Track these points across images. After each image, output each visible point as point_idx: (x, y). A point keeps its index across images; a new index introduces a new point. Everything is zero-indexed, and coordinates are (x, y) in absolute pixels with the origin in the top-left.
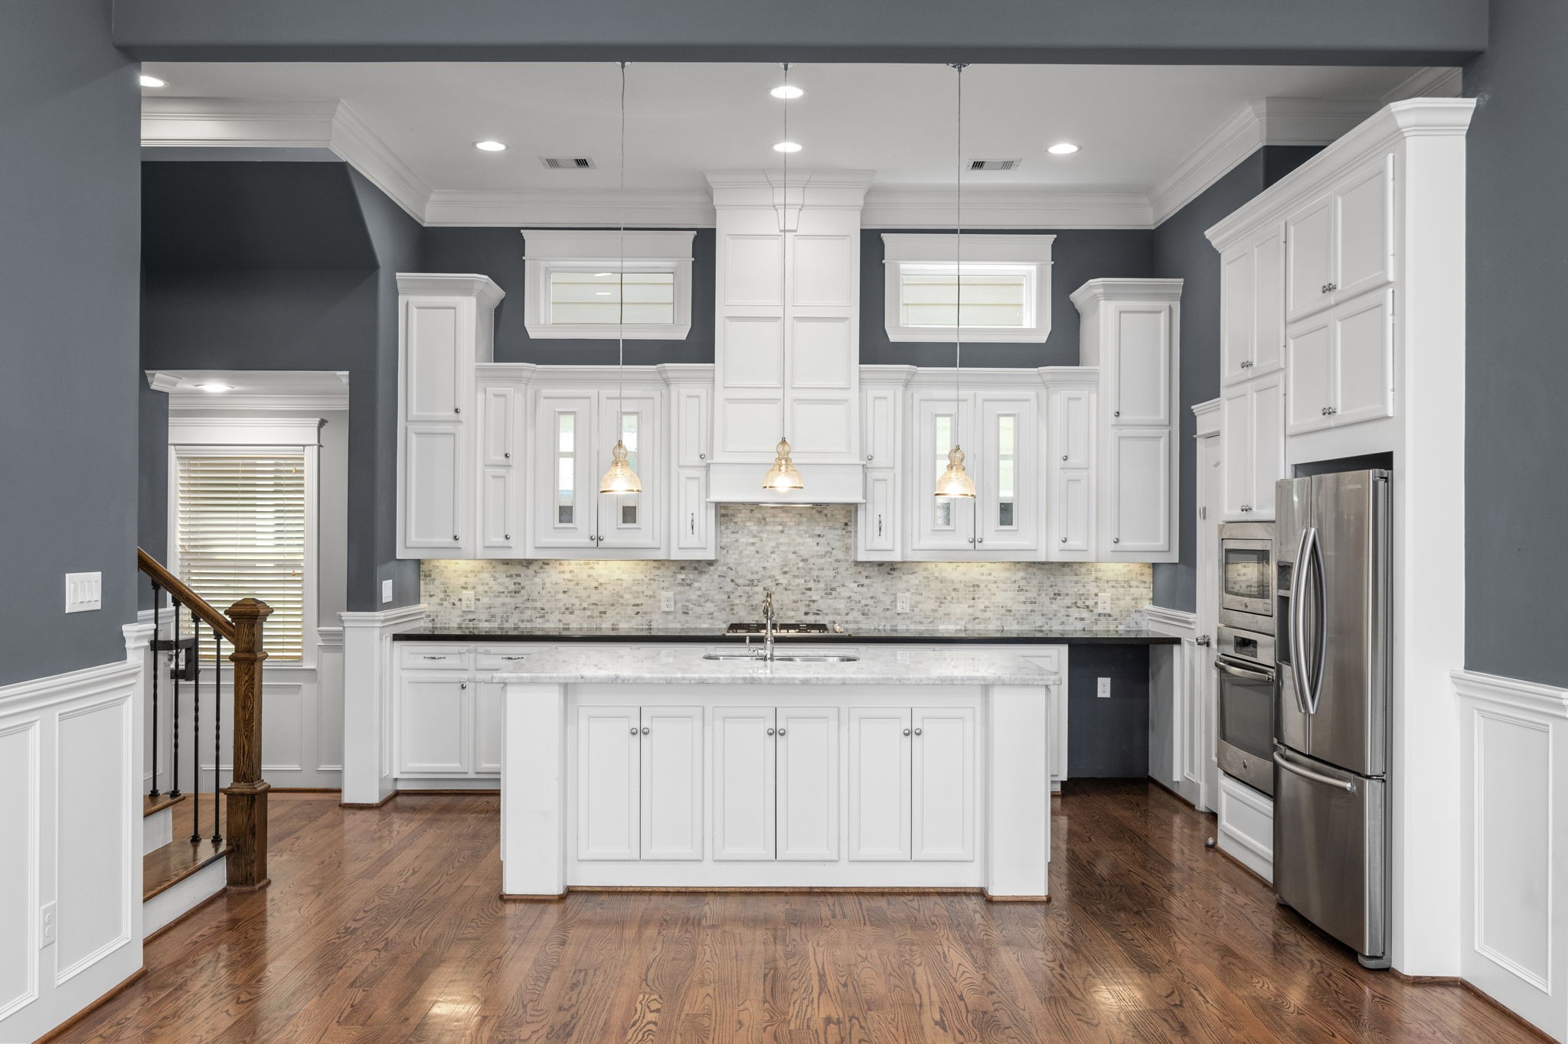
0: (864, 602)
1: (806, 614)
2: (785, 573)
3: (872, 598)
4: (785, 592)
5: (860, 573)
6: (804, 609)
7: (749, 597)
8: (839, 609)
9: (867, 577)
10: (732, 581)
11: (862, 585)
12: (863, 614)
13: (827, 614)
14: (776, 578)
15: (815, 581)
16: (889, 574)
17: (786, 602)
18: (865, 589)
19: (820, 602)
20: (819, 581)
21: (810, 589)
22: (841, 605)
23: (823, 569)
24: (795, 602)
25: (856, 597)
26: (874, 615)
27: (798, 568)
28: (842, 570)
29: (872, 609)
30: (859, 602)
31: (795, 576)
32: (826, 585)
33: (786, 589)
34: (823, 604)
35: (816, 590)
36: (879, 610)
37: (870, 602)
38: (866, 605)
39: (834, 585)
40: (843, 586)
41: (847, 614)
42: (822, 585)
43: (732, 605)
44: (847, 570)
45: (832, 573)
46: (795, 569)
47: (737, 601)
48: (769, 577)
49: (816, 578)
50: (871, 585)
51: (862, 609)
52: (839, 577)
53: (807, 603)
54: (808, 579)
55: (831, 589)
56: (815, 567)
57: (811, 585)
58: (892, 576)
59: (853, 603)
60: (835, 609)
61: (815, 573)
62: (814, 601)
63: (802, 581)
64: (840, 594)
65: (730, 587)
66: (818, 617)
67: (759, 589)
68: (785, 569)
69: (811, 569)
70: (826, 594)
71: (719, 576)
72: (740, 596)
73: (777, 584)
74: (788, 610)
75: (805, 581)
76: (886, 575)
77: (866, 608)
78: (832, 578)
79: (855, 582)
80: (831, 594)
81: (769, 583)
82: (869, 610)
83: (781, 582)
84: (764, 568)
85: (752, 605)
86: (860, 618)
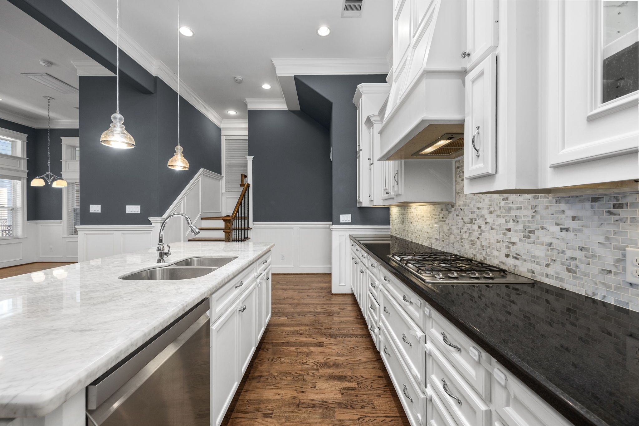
0: (569, 253)
1: (507, 256)
2: (491, 212)
3: (581, 249)
4: (491, 231)
5: (563, 212)
6: (505, 251)
7: (470, 233)
8: (538, 257)
9: (574, 218)
10: (462, 219)
11: (567, 230)
12: (569, 270)
13: (525, 261)
14: (485, 217)
15: (514, 220)
16: (610, 213)
17: (492, 241)
18: (570, 235)
19: (519, 245)
20: (518, 222)
21: (509, 230)
22: (540, 252)
23: (521, 208)
24: (498, 242)
25: (559, 245)
26: (586, 275)
27: (500, 208)
28: (540, 209)
29: (582, 267)
30: (563, 252)
31: (498, 216)
32: (524, 226)
33: (492, 228)
34: (522, 248)
35: (515, 231)
36: (594, 269)
37: (579, 255)
38: (573, 259)
39: (533, 227)
40: (543, 228)
41: (547, 266)
42: (520, 226)
43: (462, 239)
44: (547, 208)
45: (529, 212)
46: (497, 209)
47: (464, 236)
48: (481, 217)
49: (515, 219)
50: (580, 231)
51: (567, 262)
52: (538, 216)
53: (507, 244)
54: (508, 219)
55: (530, 232)
56: (514, 206)
57: (511, 225)
58: (617, 217)
59: (555, 252)
60: (534, 257)
61: (514, 212)
62: (513, 244)
63: (502, 221)
64: (538, 238)
65: (461, 224)
66: (517, 262)
67: (475, 227)
68: (491, 209)
69: (510, 208)
70: (525, 237)
71: (457, 215)
72: (466, 232)
73: (486, 223)
74: (493, 249)
75: (506, 222)
76: (605, 215)
77: (573, 263)
78: (530, 219)
79: (557, 224)
80: (529, 237)
81: (481, 222)
82: (577, 266)
83: (488, 221)
84: (478, 208)
85: (471, 241)
86: (565, 274)
